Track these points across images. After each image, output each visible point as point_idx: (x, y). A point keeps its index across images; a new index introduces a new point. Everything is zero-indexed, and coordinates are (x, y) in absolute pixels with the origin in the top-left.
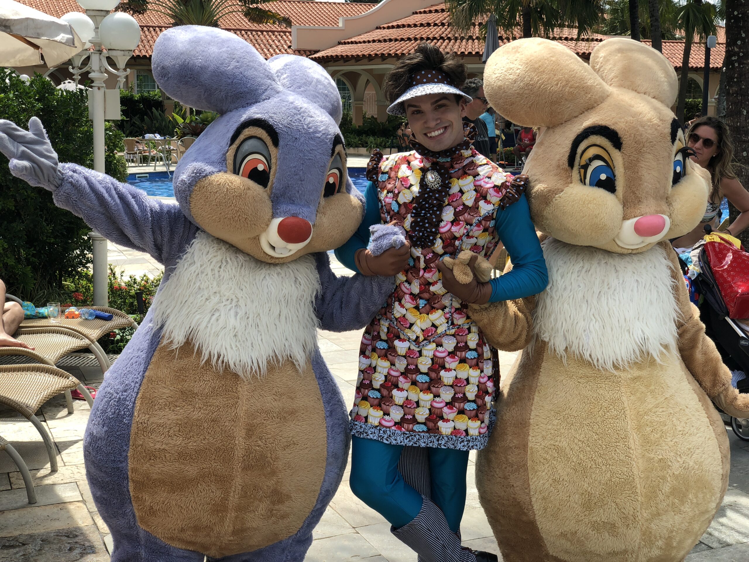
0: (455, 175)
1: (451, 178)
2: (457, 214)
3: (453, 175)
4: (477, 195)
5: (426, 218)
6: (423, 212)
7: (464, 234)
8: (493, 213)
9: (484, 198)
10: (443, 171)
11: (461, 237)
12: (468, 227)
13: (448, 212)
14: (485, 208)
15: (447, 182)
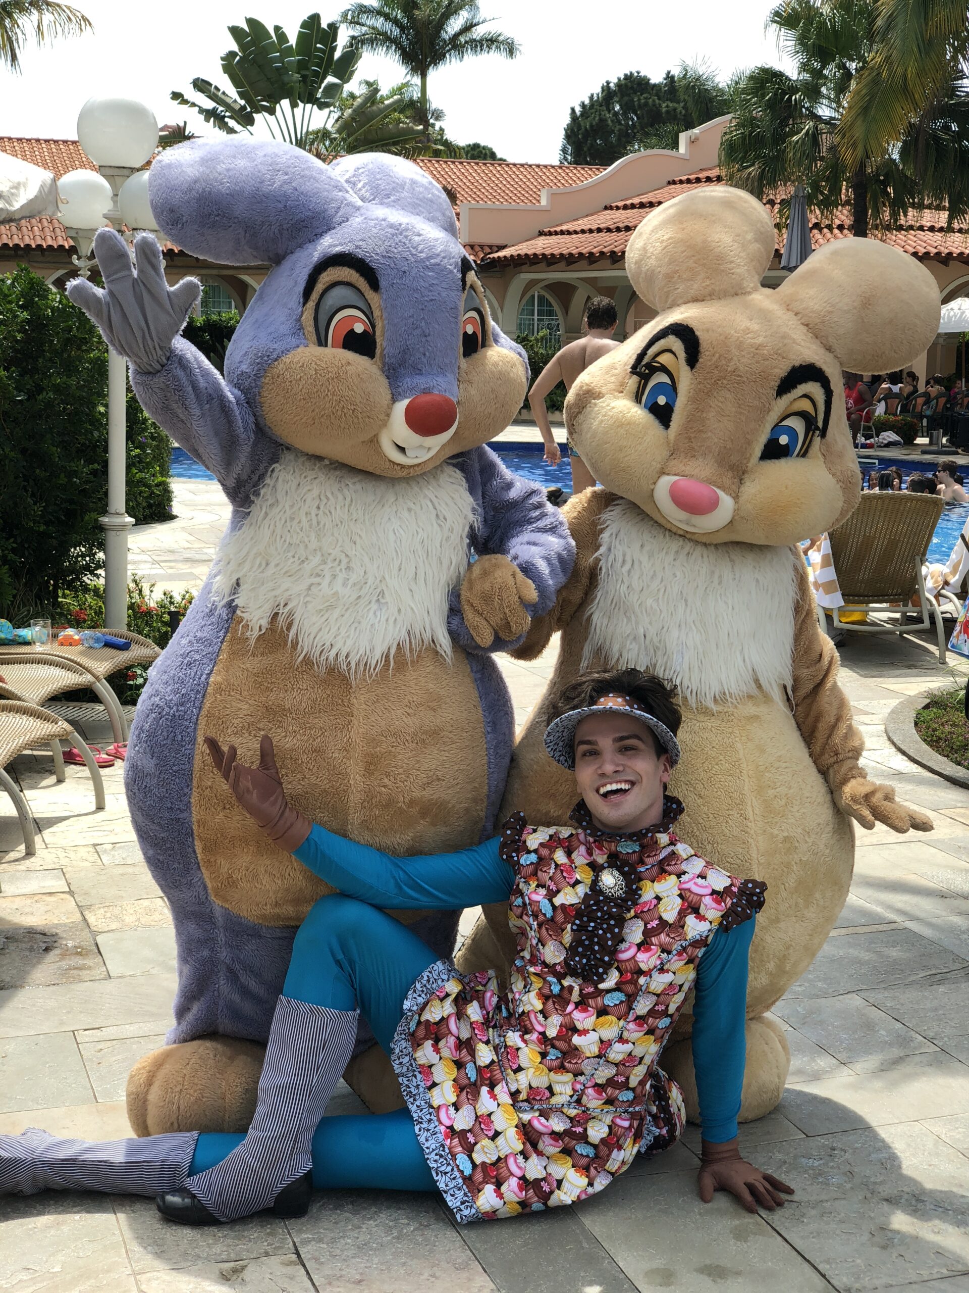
0: (647, 874)
1: (640, 880)
2: (647, 933)
3: (643, 875)
4: (683, 905)
5: (597, 936)
6: (592, 924)
7: (655, 967)
8: (707, 936)
9: (696, 910)
10: (626, 869)
11: (651, 970)
12: (664, 956)
13: (634, 928)
14: (695, 928)
15: (634, 887)
